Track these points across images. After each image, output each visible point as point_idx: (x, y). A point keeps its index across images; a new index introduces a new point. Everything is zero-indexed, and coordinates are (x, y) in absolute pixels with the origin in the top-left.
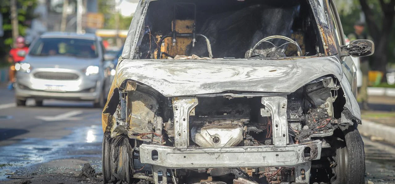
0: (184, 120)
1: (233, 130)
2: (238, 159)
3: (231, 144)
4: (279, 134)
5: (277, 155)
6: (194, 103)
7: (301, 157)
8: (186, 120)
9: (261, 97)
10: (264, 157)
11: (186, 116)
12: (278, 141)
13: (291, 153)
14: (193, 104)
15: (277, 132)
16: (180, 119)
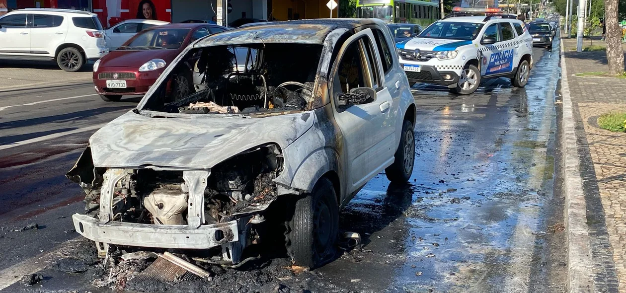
0: (108, 193)
1: (177, 196)
2: (150, 239)
3: (174, 212)
4: (193, 213)
5: (188, 237)
6: (121, 174)
7: (212, 240)
8: (110, 193)
9: (183, 171)
10: (175, 239)
11: (110, 188)
12: (192, 221)
13: (202, 236)
14: (119, 175)
15: (191, 212)
16: (105, 192)
